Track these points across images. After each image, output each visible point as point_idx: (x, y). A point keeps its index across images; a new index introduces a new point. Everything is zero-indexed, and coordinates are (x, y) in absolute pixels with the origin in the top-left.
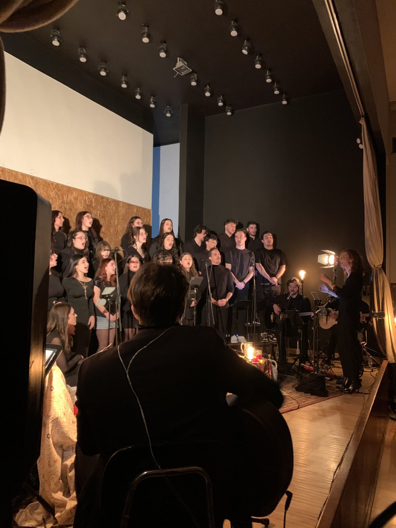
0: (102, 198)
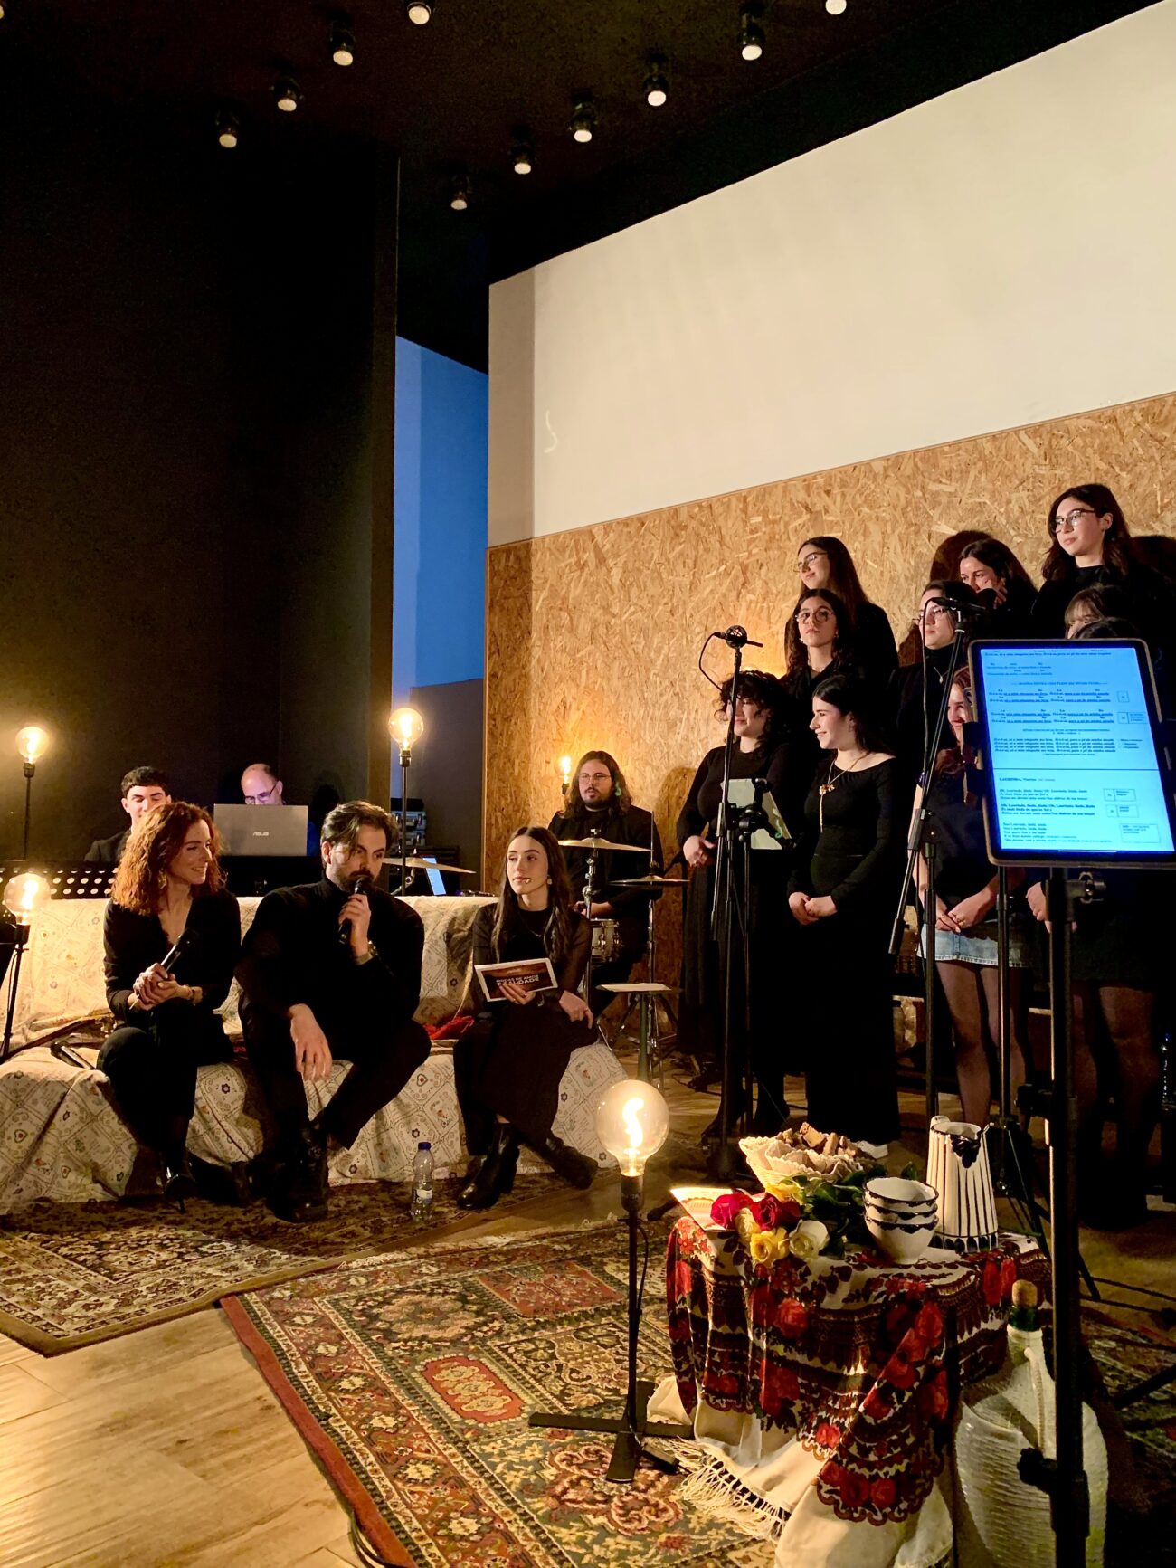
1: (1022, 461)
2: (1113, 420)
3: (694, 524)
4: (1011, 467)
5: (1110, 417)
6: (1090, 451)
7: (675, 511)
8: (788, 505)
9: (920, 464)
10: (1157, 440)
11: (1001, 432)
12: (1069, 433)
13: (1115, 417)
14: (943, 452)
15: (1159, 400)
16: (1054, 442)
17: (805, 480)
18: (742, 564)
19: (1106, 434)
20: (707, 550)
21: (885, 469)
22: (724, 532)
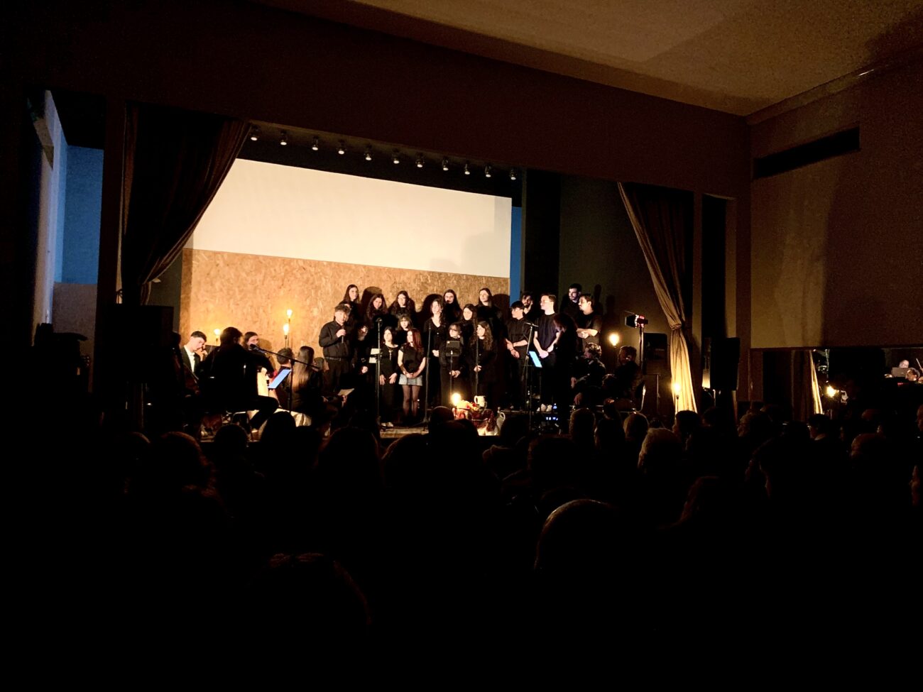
0: (440, 274)
3: (265, 262)
5: (381, 269)
7: (258, 257)
8: (298, 266)
9: (336, 265)
11: (357, 265)
12: (372, 270)
14: (341, 265)
16: (368, 272)
21: (327, 265)
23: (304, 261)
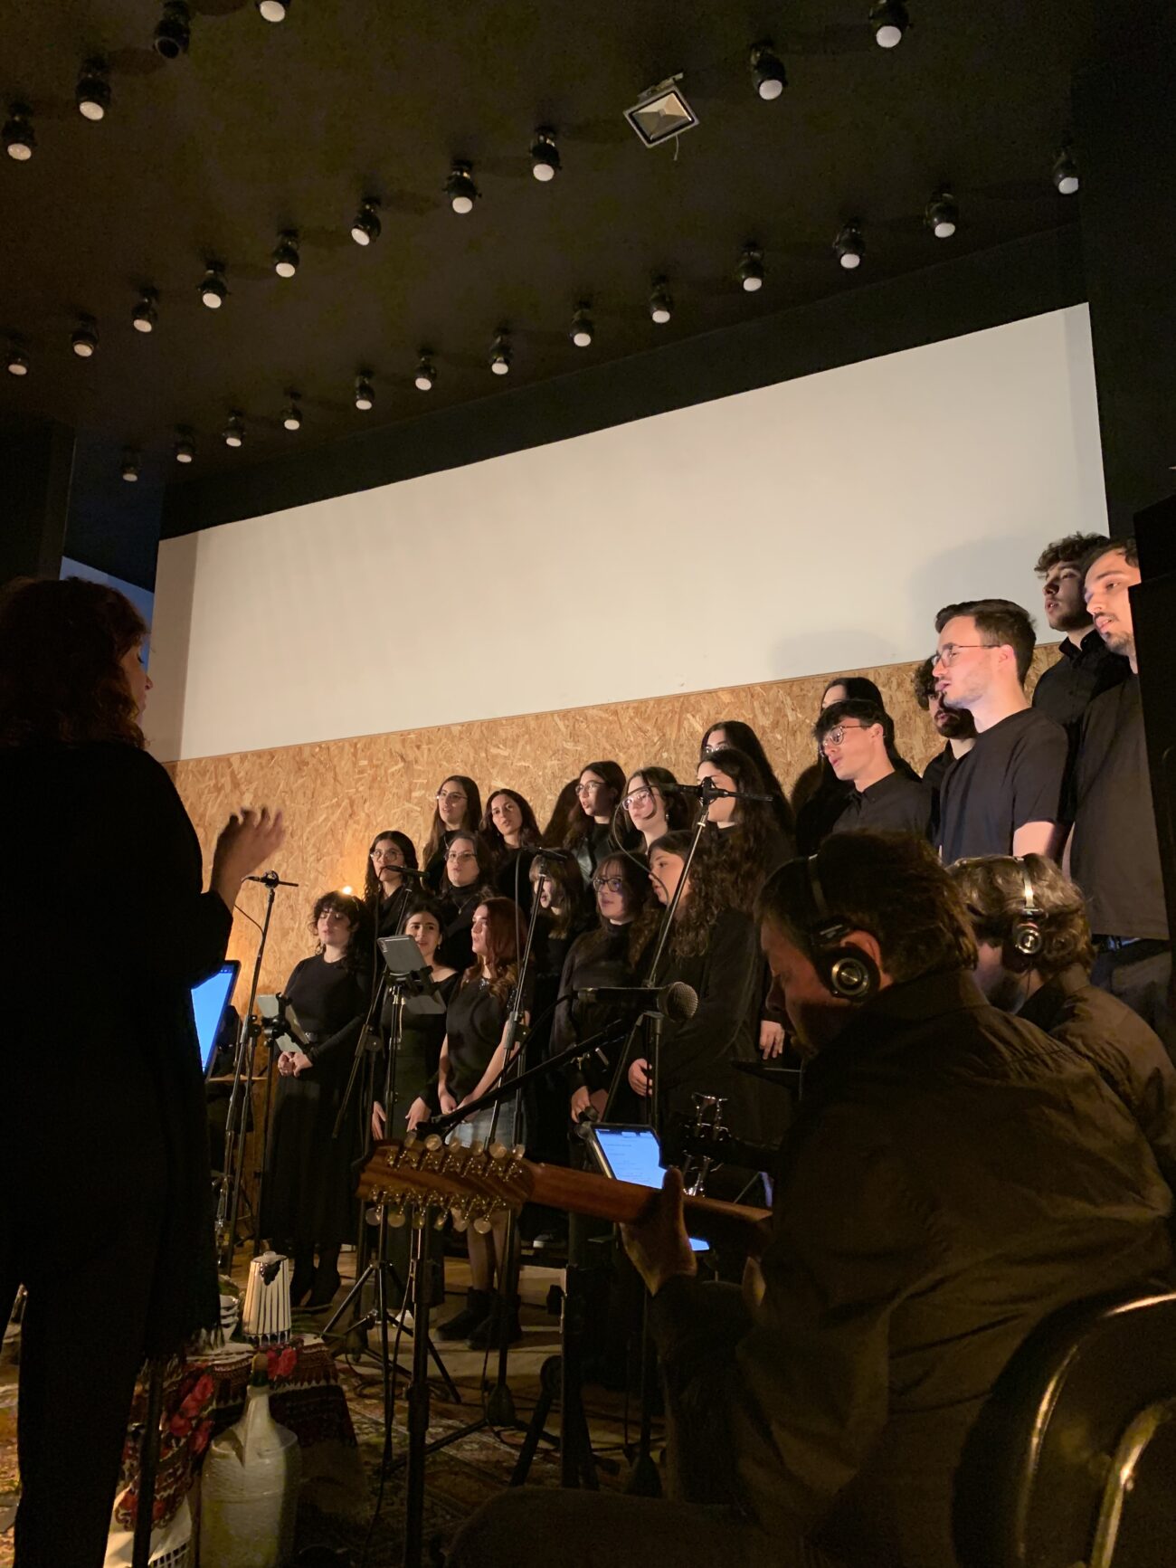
1: (555, 737)
2: (616, 713)
3: (314, 761)
4: (548, 742)
5: (613, 710)
6: (600, 735)
7: (300, 748)
8: (388, 753)
9: (485, 731)
10: (642, 731)
11: (542, 714)
12: (586, 719)
13: (617, 711)
14: (502, 725)
15: (645, 702)
16: (577, 726)
17: (402, 735)
18: (350, 798)
19: (611, 723)
20: (323, 785)
21: (461, 733)
22: (337, 769)
23: (403, 736)
